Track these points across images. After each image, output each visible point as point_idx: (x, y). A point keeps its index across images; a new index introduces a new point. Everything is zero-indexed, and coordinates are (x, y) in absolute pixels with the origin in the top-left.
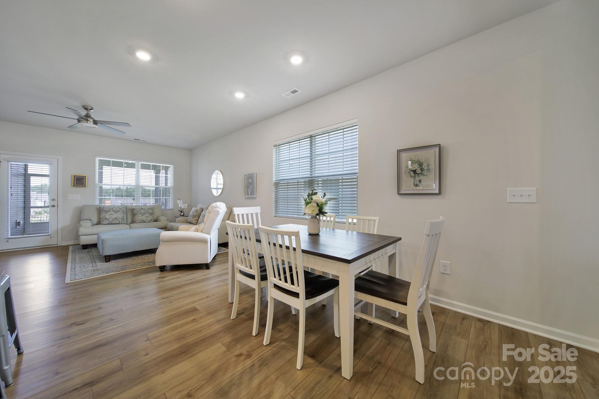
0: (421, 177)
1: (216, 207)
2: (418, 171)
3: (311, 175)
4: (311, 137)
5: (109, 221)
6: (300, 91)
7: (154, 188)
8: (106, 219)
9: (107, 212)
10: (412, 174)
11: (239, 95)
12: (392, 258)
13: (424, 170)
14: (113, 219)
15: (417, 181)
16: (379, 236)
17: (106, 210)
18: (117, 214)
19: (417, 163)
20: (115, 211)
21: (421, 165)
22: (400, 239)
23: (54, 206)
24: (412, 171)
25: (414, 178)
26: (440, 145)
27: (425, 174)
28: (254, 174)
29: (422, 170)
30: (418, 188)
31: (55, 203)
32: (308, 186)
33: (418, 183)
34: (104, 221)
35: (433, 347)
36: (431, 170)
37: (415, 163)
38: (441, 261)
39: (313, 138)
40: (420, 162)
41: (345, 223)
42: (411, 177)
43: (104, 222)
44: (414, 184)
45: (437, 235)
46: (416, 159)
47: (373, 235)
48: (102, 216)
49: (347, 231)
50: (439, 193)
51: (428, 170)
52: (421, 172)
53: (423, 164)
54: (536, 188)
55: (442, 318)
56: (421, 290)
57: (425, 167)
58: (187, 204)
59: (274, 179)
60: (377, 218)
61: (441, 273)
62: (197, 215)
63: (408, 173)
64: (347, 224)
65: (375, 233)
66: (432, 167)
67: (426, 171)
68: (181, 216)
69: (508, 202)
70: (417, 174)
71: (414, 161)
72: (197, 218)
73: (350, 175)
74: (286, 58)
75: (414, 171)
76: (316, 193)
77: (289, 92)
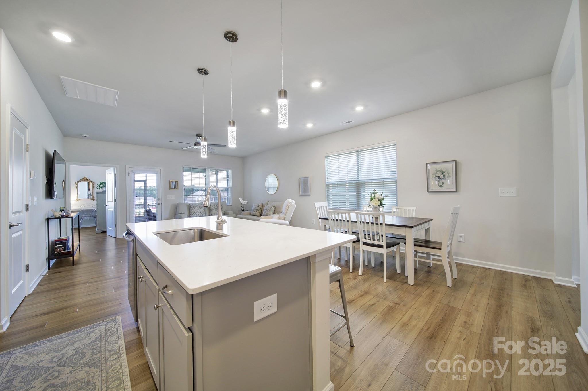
0: (443, 181)
1: (292, 202)
2: (441, 177)
3: (358, 179)
4: (358, 151)
5: (196, 215)
6: (353, 122)
7: (205, 189)
8: (194, 213)
9: (195, 207)
10: (437, 179)
11: (310, 126)
12: (427, 231)
13: (445, 176)
14: (198, 213)
15: (441, 183)
16: (416, 218)
17: (194, 206)
18: (200, 209)
19: (440, 172)
20: (199, 207)
21: (443, 173)
22: (432, 220)
23: (159, 204)
24: (437, 177)
25: (439, 181)
26: (456, 161)
27: (446, 179)
28: (308, 177)
29: (444, 176)
30: (442, 188)
31: (159, 202)
32: (355, 186)
33: (441, 185)
34: (193, 214)
35: (455, 276)
36: (450, 176)
37: (439, 172)
38: (458, 234)
39: (359, 152)
40: (442, 171)
41: (391, 213)
42: (437, 181)
43: (193, 216)
44: (439, 185)
45: (457, 214)
46: (440, 169)
47: (412, 218)
48: (191, 211)
49: (393, 216)
50: (456, 191)
51: (448, 176)
52: (443, 177)
53: (444, 173)
54: (516, 188)
55: (460, 267)
56: (449, 242)
57: (446, 174)
58: (246, 201)
59: (326, 182)
60: (415, 208)
61: (459, 242)
62: (259, 209)
63: (434, 178)
64: (392, 212)
65: (414, 217)
66: (451, 175)
67: (447, 177)
68: (242, 210)
69: (500, 196)
70: (441, 179)
71: (438, 170)
72: (259, 212)
73: (391, 179)
74: (353, 108)
75: (439, 177)
76: (377, 193)
77: (345, 122)
